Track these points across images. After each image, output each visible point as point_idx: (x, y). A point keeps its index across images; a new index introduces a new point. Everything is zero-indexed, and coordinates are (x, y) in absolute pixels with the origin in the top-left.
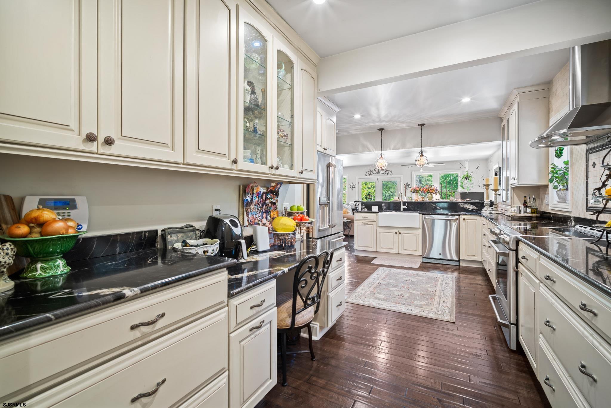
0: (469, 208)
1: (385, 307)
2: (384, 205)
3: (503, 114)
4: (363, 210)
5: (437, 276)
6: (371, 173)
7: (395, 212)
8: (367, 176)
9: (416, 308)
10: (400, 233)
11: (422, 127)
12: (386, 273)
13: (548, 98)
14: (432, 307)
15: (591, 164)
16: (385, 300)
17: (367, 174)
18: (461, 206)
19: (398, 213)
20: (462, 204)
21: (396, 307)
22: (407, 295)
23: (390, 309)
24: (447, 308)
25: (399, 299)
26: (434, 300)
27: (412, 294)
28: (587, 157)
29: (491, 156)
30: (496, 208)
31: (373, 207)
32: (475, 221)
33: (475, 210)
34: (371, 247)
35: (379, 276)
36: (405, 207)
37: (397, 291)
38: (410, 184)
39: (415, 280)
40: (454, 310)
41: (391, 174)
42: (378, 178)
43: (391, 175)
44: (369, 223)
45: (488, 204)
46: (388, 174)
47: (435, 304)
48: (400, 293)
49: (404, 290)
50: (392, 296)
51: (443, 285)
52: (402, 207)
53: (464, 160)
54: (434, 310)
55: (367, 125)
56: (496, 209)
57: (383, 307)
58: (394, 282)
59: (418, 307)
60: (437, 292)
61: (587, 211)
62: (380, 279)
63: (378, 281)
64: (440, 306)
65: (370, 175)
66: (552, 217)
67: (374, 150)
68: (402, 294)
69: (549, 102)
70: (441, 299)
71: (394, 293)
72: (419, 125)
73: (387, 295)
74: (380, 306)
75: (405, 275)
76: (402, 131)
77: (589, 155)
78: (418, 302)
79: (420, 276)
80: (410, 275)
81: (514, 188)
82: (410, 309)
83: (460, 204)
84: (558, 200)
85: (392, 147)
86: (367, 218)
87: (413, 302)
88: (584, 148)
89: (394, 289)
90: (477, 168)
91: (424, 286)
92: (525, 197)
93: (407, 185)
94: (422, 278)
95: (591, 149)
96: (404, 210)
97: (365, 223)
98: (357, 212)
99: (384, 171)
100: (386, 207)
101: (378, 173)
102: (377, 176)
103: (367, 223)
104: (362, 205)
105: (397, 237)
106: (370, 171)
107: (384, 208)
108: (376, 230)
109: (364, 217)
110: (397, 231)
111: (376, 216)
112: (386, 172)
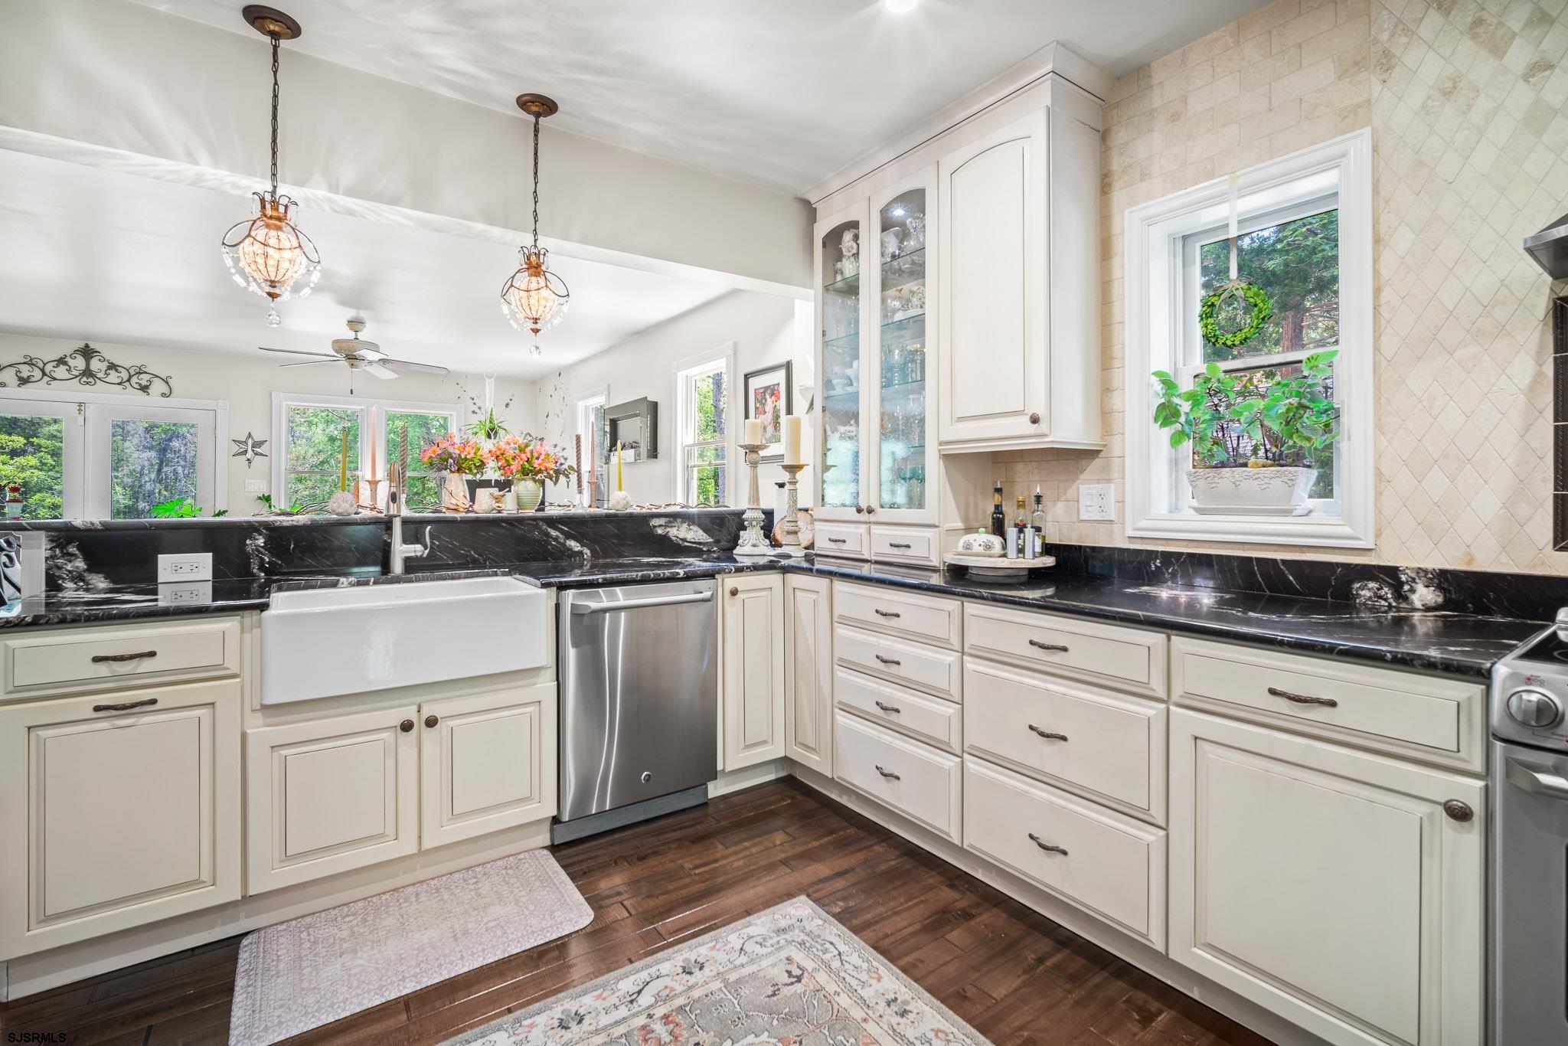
0: (684, 540)
2: (261, 541)
4: (70, 592)
6: (37, 374)
7: (357, 583)
10: (431, 722)
11: (538, 117)
17: (8, 376)
18: (660, 531)
19: (372, 592)
20: (662, 521)
28: (1556, 333)
29: (561, 371)
30: (795, 533)
31: (164, 560)
32: (766, 593)
34: (196, 883)
36: (416, 550)
38: (262, 443)
41: (166, 391)
42: (80, 404)
43: (163, 395)
44: (165, 695)
46: (144, 389)
52: (401, 550)
53: (480, 374)
56: (793, 536)
65: (24, 381)
72: (527, 100)
81: (957, 459)
83: (655, 522)
84: (1198, 504)
86: (146, 665)
90: (507, 405)
92: (1000, 490)
93: (249, 446)
96: (412, 566)
97: (124, 707)
98: (29, 624)
99: (125, 375)
100: (272, 554)
101: (84, 379)
102: (77, 391)
103: (153, 702)
104: (53, 557)
105: (415, 751)
106: (30, 363)
107: (262, 561)
108: (244, 737)
109: (97, 660)
110: (410, 713)
111: (242, 631)
112: (134, 380)
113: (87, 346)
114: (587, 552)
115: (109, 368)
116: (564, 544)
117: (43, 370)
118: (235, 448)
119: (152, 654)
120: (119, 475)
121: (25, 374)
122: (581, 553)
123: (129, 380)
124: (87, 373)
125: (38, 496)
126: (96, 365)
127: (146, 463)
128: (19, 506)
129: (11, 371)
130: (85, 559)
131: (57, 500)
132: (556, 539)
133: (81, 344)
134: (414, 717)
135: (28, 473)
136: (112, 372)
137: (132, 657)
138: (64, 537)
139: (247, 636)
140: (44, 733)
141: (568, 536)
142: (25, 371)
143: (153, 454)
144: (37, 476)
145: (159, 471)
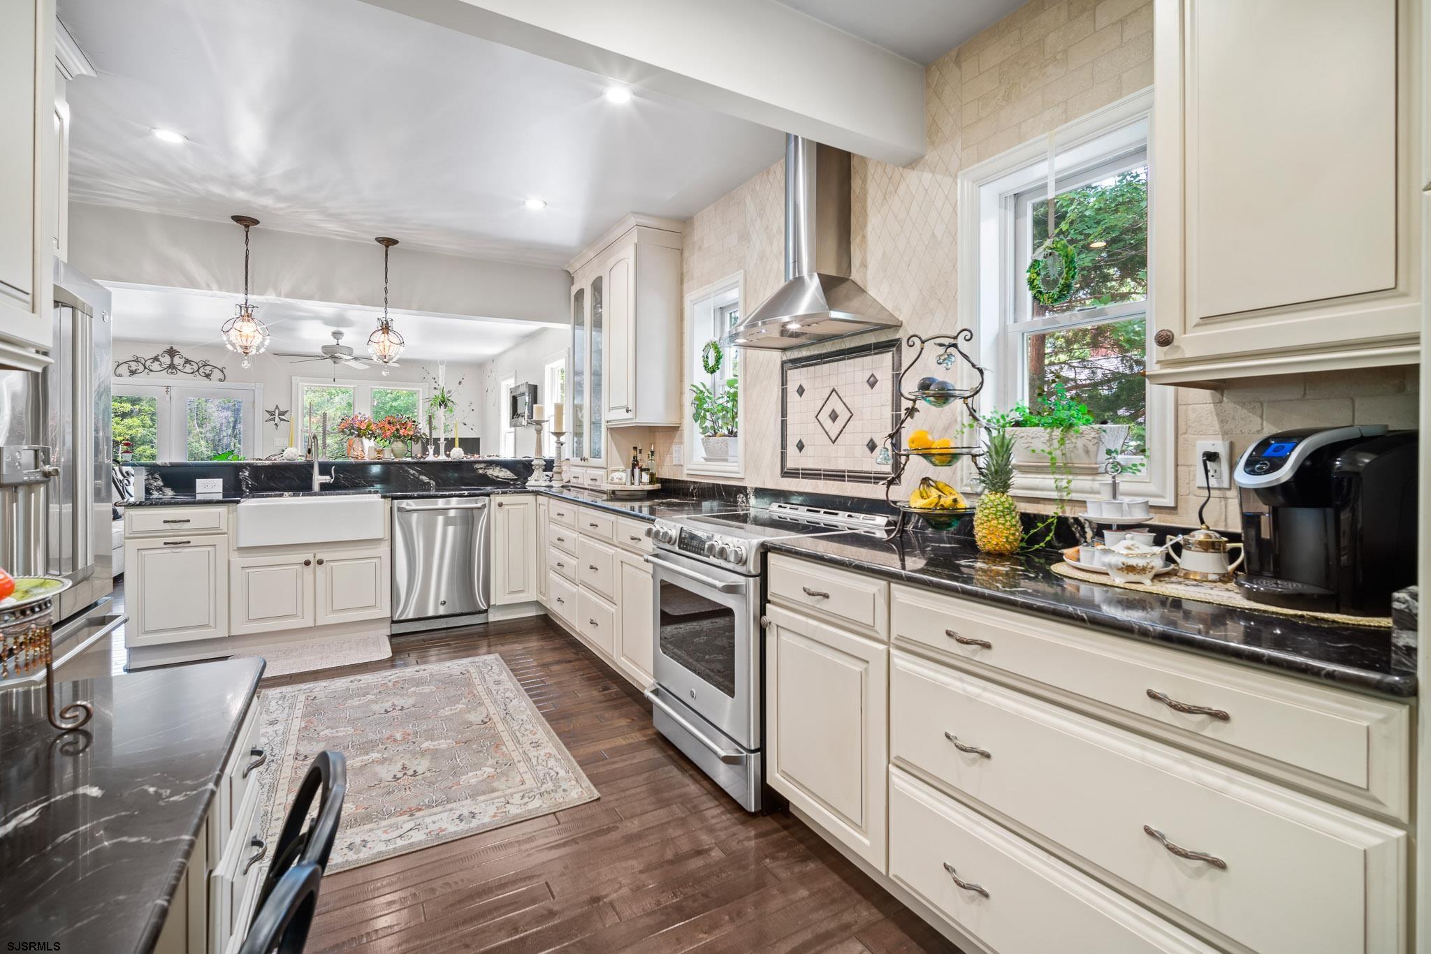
0: (497, 477)
1: (382, 847)
2: (247, 473)
3: (578, 266)
4: (156, 495)
5: (460, 669)
6: (141, 367)
7: (294, 496)
8: (120, 375)
9: (480, 798)
10: (320, 562)
11: (387, 247)
12: (300, 705)
13: (682, 251)
14: (520, 777)
15: (792, 388)
16: (363, 819)
17: (123, 370)
18: (481, 471)
19: (302, 500)
20: (482, 466)
21: (417, 827)
22: (422, 765)
23: (403, 847)
24: (552, 763)
25: (408, 792)
26: (504, 748)
27: (434, 754)
28: (783, 377)
29: (493, 359)
30: (560, 473)
31: (199, 482)
32: (523, 506)
33: (512, 480)
34: (207, 626)
35: (278, 727)
36: (327, 479)
37: (382, 761)
38: (286, 412)
39: (411, 701)
40: (572, 758)
41: (222, 377)
42: (167, 387)
43: (220, 380)
44: (194, 540)
45: (540, 466)
46: (208, 376)
47: (516, 761)
48: (396, 769)
49: (400, 748)
50: (380, 791)
51: (494, 693)
52: (318, 479)
53: (436, 361)
54: (530, 783)
55: (195, 185)
56: (558, 475)
57: (375, 851)
58: (350, 730)
59: (484, 794)
60: (496, 718)
61: (782, 477)
62: (294, 737)
63: (291, 750)
64: (534, 761)
65: (133, 373)
66: (694, 489)
67: (215, 286)
68: (404, 768)
69: (682, 261)
70: (520, 738)
71: (375, 774)
72: (379, 240)
73: (360, 792)
74: (361, 856)
75: (368, 693)
76: (324, 243)
77: (789, 372)
78: (471, 774)
79: (418, 682)
80: (384, 691)
81: (613, 431)
82: (465, 812)
83: (477, 466)
84: (705, 456)
85: (286, 286)
86: (186, 525)
87: (458, 784)
88: (777, 357)
89: (366, 757)
90: (460, 383)
91: (447, 712)
92: (635, 448)
93: (277, 415)
94: (427, 689)
95: (793, 361)
96: (325, 488)
97: (176, 543)
98: (138, 505)
99: (196, 367)
100: (253, 480)
101: (170, 370)
102: (164, 379)
103: (189, 542)
104: (148, 479)
105: (312, 576)
106: (137, 361)
107: (247, 483)
108: (229, 561)
109: (165, 522)
110: (309, 557)
111: (228, 513)
112: (201, 370)
113: (172, 348)
114: (433, 483)
115: (186, 363)
116: (418, 478)
117: (144, 365)
118: (268, 416)
119: (188, 521)
120: (203, 430)
121: (133, 368)
122: (429, 483)
123: (198, 371)
124: (172, 366)
125: (141, 448)
126: (177, 360)
127: (224, 421)
128: (130, 455)
129: (125, 366)
130: (163, 480)
131: (154, 451)
132: (413, 475)
133: (167, 347)
134: (311, 559)
135: (133, 431)
136: (188, 365)
137: (180, 521)
138: (153, 470)
139: (231, 516)
140: (143, 552)
141: (421, 473)
142: (134, 366)
143: (229, 413)
144: (140, 432)
145: (234, 427)
